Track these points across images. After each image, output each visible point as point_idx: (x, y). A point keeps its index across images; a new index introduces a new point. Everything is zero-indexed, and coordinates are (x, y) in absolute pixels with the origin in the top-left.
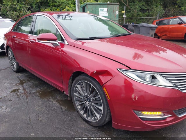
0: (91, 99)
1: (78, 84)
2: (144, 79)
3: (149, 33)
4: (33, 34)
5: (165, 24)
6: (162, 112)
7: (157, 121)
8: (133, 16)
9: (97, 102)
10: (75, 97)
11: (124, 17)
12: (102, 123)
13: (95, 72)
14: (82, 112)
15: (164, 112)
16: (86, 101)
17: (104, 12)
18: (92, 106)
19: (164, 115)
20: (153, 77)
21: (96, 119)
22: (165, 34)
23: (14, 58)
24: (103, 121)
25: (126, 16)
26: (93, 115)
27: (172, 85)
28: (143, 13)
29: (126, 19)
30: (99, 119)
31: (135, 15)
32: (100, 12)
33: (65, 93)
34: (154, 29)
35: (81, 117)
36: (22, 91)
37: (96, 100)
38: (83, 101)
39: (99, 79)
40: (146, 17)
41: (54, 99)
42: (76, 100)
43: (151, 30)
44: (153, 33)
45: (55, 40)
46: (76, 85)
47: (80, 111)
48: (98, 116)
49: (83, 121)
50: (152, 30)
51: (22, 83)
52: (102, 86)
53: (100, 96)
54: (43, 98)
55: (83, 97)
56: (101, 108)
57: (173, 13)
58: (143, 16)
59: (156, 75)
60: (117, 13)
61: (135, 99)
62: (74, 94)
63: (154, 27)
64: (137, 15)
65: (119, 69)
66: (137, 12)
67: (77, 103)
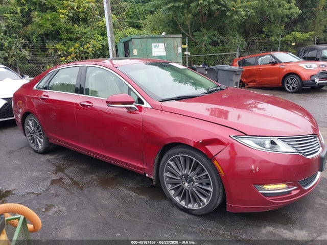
0: (193, 178)
1: (171, 161)
2: (262, 145)
3: (232, 80)
4: (83, 94)
5: (249, 64)
6: (286, 184)
7: (282, 195)
8: (199, 52)
9: (201, 181)
10: (166, 179)
11: (186, 55)
12: (211, 208)
13: (201, 141)
14: (177, 199)
15: (288, 184)
16: (184, 183)
17: (159, 50)
18: (195, 187)
19: (289, 188)
20: (273, 143)
21: (201, 204)
22: (253, 79)
23: (38, 131)
24: (213, 205)
25: (189, 53)
26: (196, 200)
27: (294, 150)
28: (215, 46)
29: (189, 58)
30: (206, 204)
31: (203, 50)
32: (154, 50)
33: (147, 175)
34: (240, 73)
35: (177, 206)
36: (67, 181)
37: (199, 178)
38: (179, 183)
39: (207, 150)
40: (220, 53)
41: (125, 187)
42: (168, 183)
43: (234, 76)
44: (237, 79)
45: (131, 103)
46: (168, 161)
47: (175, 197)
48: (205, 200)
49: (180, 211)
50: (236, 75)
51: (60, 169)
52: (211, 159)
53: (207, 173)
54: (107, 188)
55: (180, 177)
56: (209, 189)
57: (259, 46)
58: (216, 52)
59: (275, 140)
60: (180, 51)
61: (256, 170)
62: (165, 174)
63: (239, 71)
64: (206, 50)
65: (232, 136)
66: (205, 45)
67: (169, 187)
